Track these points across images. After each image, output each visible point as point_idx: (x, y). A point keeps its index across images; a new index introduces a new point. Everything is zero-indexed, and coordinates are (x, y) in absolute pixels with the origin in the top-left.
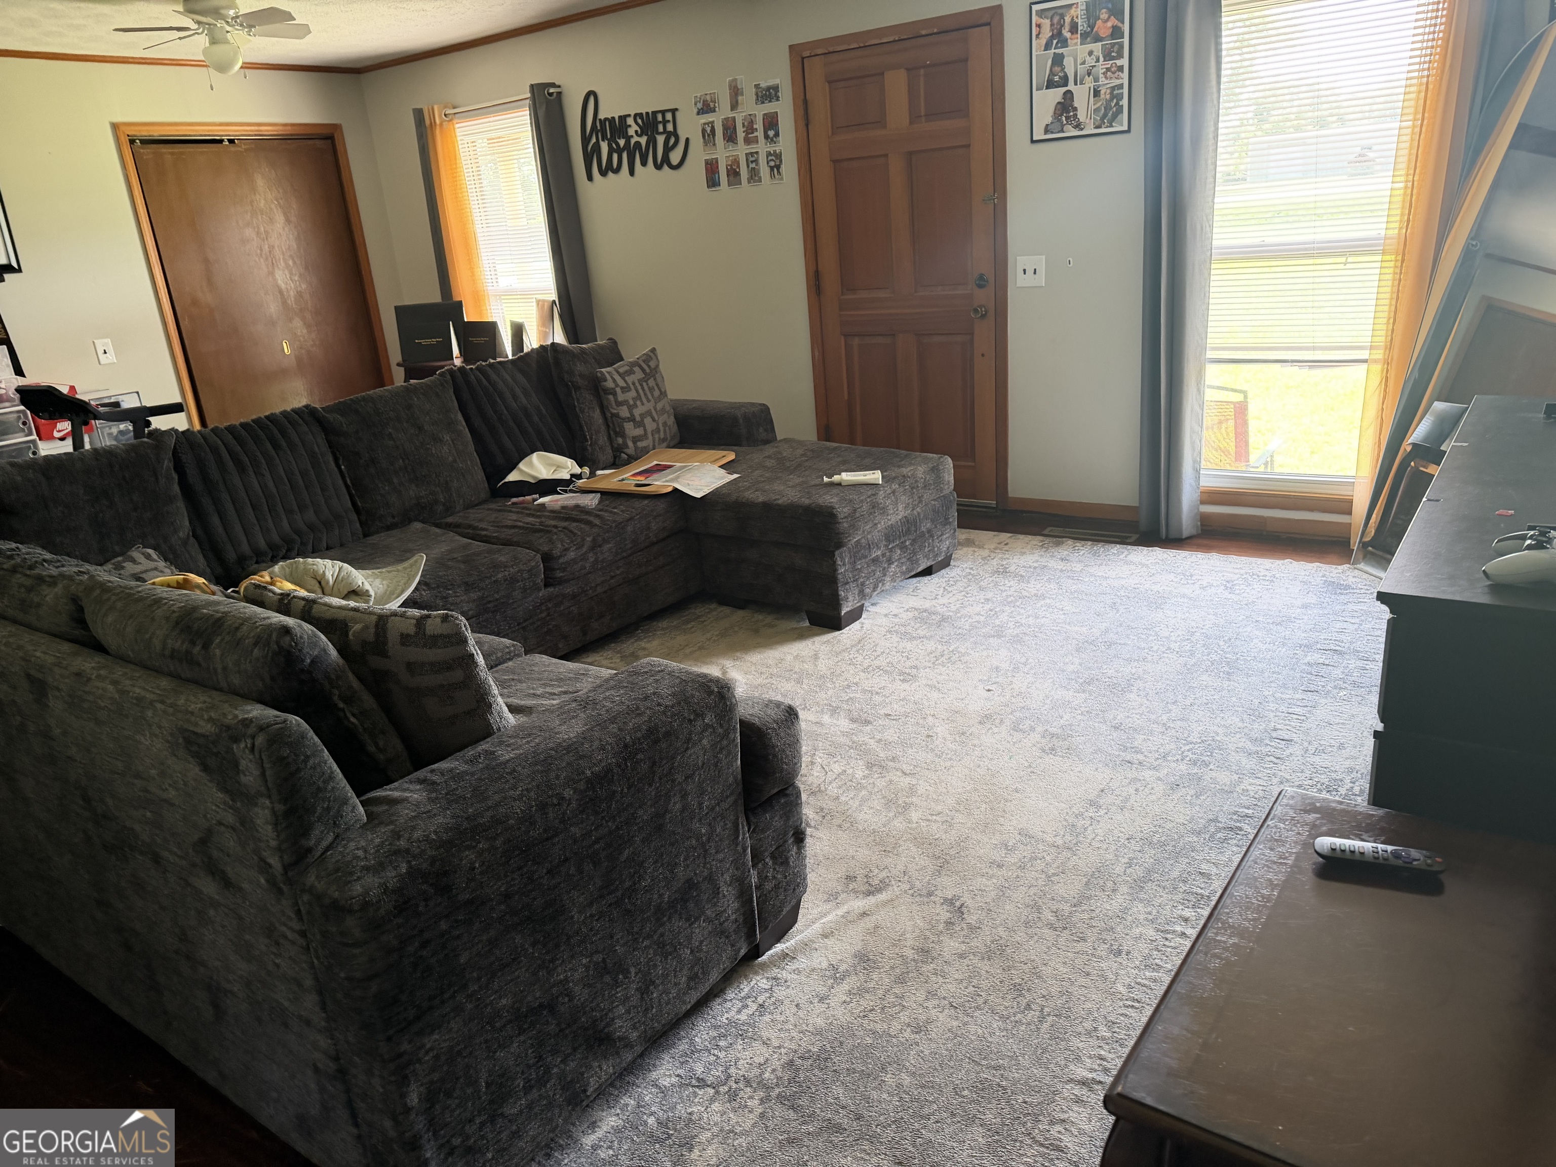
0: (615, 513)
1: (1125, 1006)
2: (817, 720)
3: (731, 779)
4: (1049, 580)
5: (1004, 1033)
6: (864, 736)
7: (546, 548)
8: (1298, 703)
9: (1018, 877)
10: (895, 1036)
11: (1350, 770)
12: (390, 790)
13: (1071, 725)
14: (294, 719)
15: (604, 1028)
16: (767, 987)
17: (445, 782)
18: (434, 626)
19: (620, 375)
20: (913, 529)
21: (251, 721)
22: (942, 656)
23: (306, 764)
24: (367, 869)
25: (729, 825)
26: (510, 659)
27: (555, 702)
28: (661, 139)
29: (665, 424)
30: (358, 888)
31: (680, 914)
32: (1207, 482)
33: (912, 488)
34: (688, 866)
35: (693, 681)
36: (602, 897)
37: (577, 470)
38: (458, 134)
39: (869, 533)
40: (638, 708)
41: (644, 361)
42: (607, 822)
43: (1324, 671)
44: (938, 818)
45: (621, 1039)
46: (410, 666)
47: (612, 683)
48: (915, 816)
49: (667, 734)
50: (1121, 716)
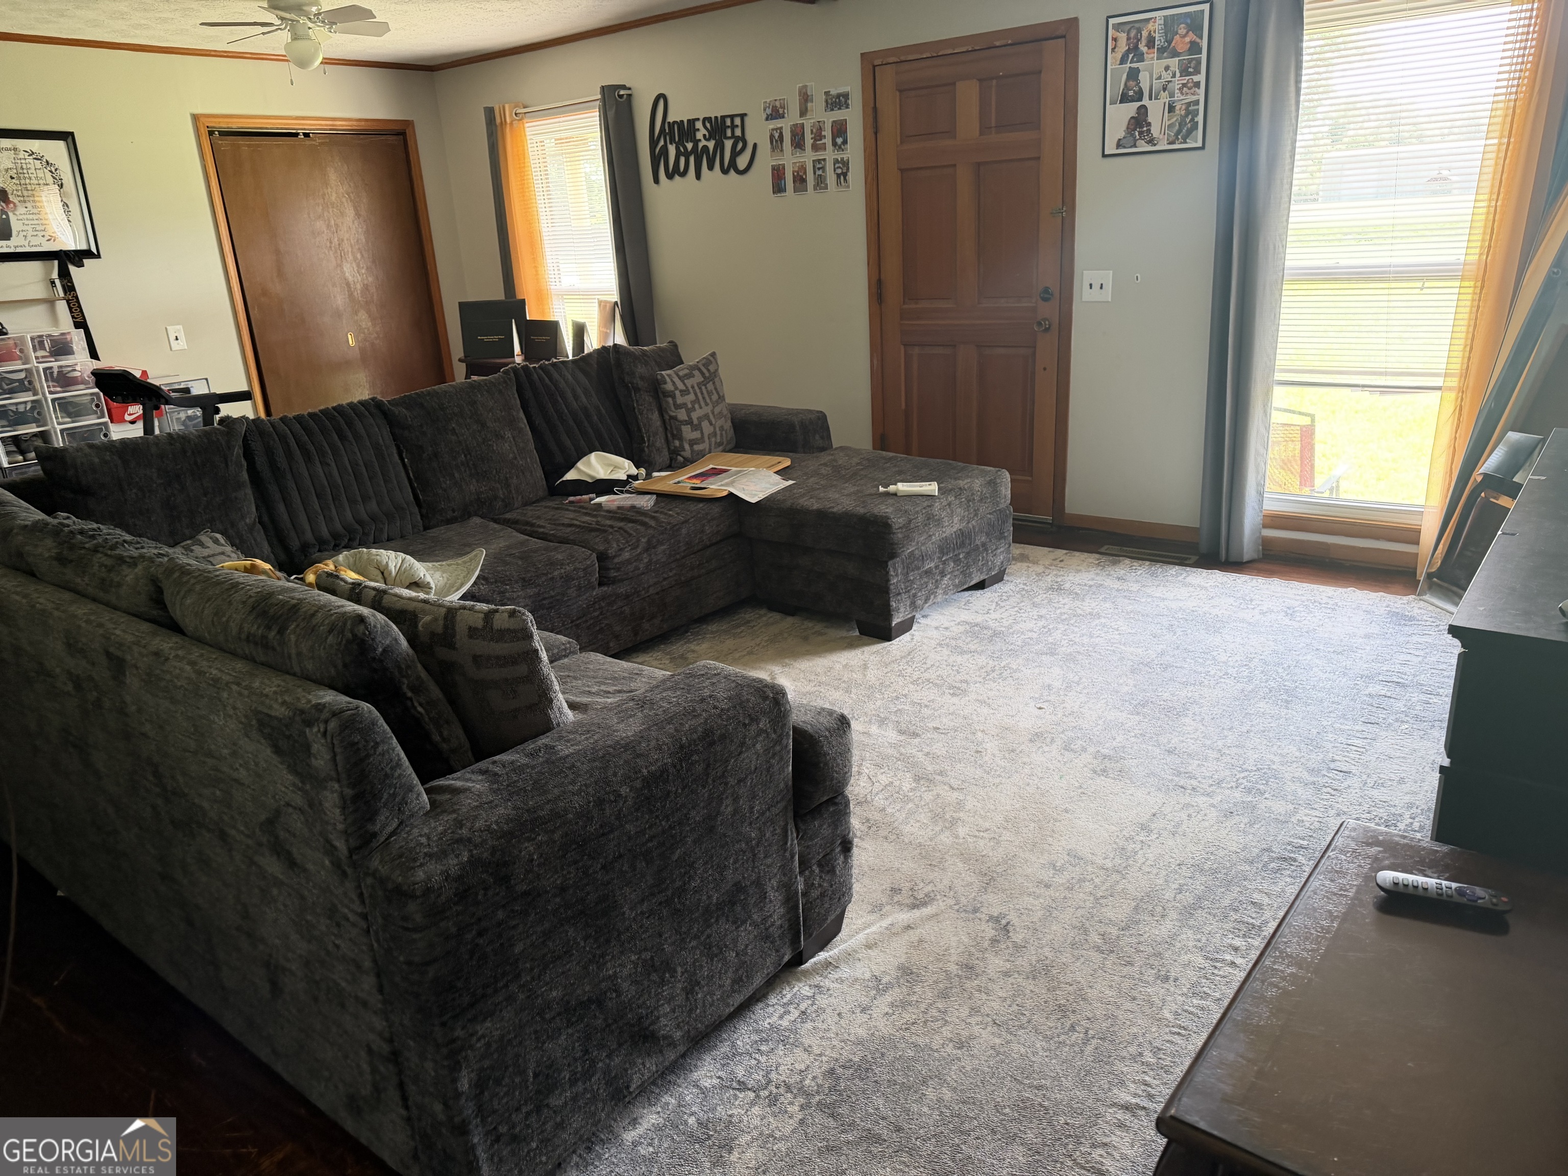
0: (671, 516)
1: (1171, 1032)
2: (865, 730)
3: (782, 785)
4: (1105, 599)
5: (1048, 1053)
6: (912, 748)
7: (601, 548)
8: (1358, 735)
9: (1065, 898)
10: (937, 1051)
11: (1410, 806)
12: (453, 779)
13: (1124, 747)
14: (366, 706)
15: (649, 1025)
16: (809, 994)
17: (507, 774)
18: (501, 621)
19: (680, 378)
20: (968, 541)
21: (324, 705)
22: (993, 671)
23: (375, 751)
24: (430, 856)
25: (778, 831)
26: (566, 656)
27: (609, 700)
28: (728, 144)
29: (722, 428)
30: (420, 875)
31: (727, 916)
32: (1270, 506)
33: (969, 501)
34: (737, 869)
35: (749, 686)
36: (653, 895)
37: (634, 471)
38: (528, 133)
39: (923, 544)
40: (694, 710)
41: (704, 365)
42: (660, 821)
43: (1386, 703)
44: (985, 835)
45: (665, 1037)
46: (476, 659)
47: (669, 684)
48: (962, 831)
49: (723, 737)
50: (1175, 740)
